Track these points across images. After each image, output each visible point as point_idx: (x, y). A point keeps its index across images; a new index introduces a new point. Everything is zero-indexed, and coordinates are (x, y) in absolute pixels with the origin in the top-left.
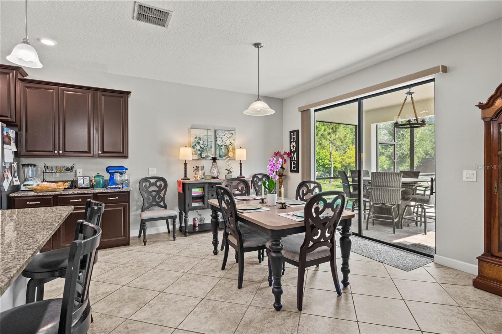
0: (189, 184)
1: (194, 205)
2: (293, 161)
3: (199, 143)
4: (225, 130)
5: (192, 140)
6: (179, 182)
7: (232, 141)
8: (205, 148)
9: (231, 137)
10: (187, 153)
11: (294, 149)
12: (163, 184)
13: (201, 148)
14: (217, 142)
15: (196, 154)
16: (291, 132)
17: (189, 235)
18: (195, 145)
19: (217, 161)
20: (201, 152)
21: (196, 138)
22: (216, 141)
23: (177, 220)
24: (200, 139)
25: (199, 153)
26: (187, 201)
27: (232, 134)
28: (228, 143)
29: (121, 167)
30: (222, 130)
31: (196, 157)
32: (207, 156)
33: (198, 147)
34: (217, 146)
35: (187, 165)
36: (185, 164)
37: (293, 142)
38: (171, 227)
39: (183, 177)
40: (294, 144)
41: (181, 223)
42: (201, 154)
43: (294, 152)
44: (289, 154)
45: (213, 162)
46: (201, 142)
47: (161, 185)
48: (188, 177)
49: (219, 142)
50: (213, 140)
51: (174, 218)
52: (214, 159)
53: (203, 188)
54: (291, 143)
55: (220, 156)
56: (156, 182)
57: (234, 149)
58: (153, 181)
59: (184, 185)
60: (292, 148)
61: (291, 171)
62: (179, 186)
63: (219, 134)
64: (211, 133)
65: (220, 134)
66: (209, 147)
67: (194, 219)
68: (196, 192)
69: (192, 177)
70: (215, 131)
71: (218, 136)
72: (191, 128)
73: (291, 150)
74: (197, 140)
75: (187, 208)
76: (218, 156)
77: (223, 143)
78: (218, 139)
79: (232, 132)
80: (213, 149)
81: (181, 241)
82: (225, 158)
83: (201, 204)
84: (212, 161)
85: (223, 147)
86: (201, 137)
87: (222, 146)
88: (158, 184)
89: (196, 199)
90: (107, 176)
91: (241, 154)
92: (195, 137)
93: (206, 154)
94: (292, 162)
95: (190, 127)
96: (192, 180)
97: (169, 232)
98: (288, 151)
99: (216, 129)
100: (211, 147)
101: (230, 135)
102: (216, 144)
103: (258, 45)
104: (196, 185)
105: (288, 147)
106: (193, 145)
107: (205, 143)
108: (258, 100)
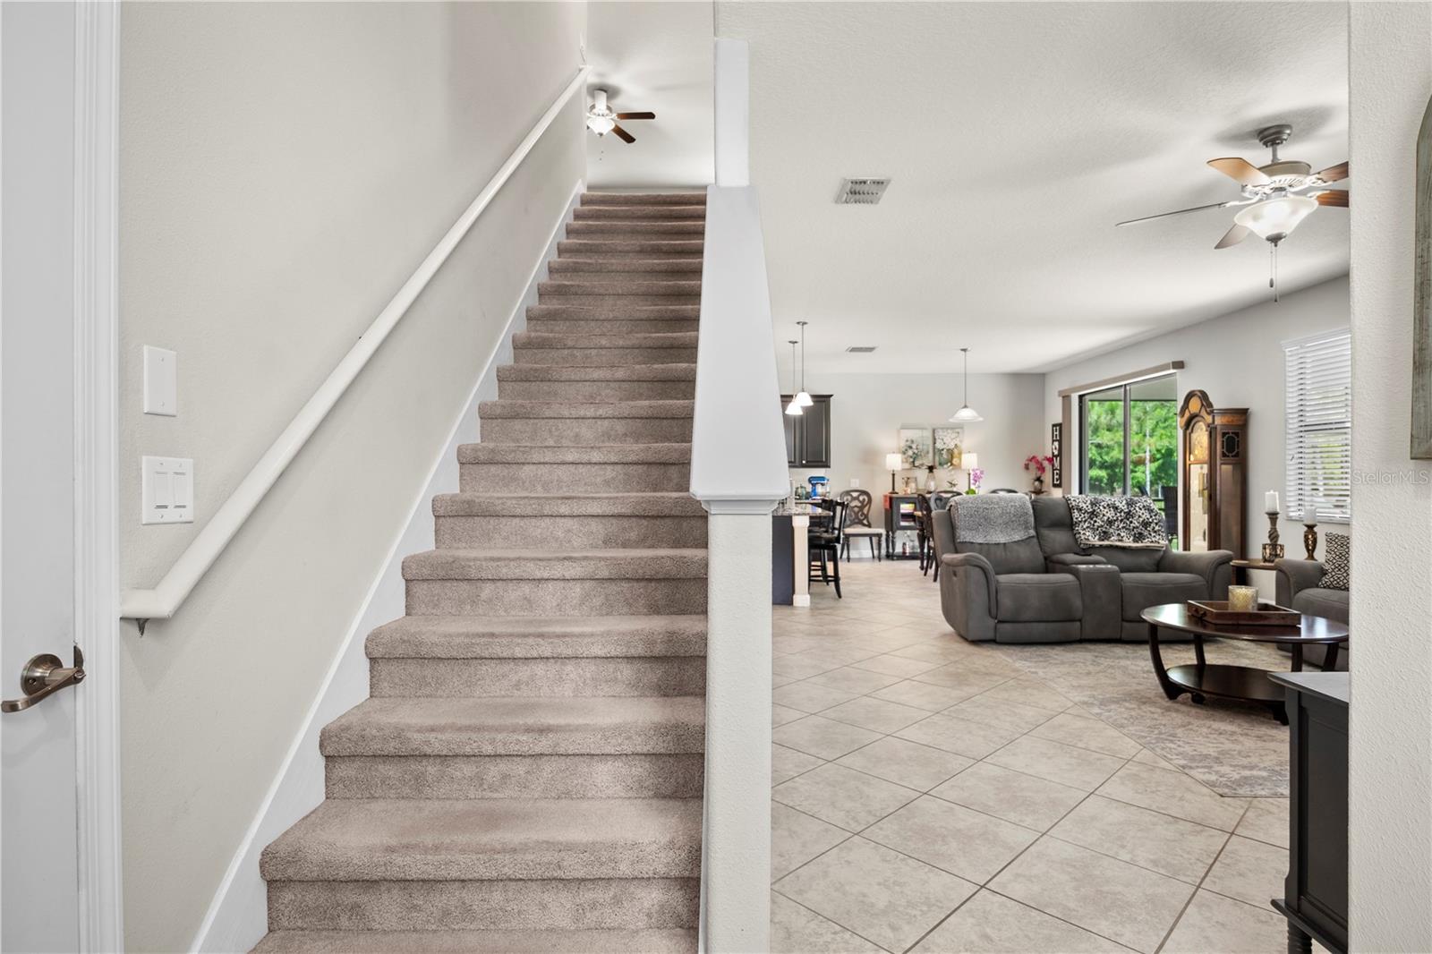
0: (897, 498)
1: (903, 524)
2: (1056, 469)
3: (911, 447)
4: (946, 428)
5: (903, 444)
6: (885, 496)
7: (959, 444)
8: (919, 453)
9: (956, 437)
10: (895, 462)
11: (1056, 453)
12: (866, 498)
13: (914, 453)
15: (907, 462)
16: (1054, 426)
17: (898, 559)
18: (906, 450)
19: (934, 470)
20: (914, 459)
21: (907, 441)
22: (935, 443)
23: (883, 538)
24: (912, 442)
25: (912, 460)
26: (895, 517)
27: (959, 433)
28: (952, 446)
29: (823, 478)
30: (942, 429)
31: (907, 466)
32: (922, 465)
33: (910, 453)
34: (936, 450)
35: (896, 476)
36: (894, 475)
37: (1056, 440)
38: (876, 552)
39: (891, 490)
40: (1056, 444)
41: (888, 547)
42: (913, 462)
43: (1056, 456)
44: (1050, 460)
46: (914, 446)
47: (864, 500)
48: (896, 490)
49: (939, 445)
50: (931, 442)
51: (879, 536)
52: (931, 469)
53: (915, 503)
54: (1053, 441)
55: (940, 464)
56: (859, 496)
57: (960, 454)
58: (855, 494)
59: (891, 499)
60: (1054, 451)
61: (1055, 486)
62: (886, 501)
63: (939, 434)
64: (928, 434)
66: (925, 451)
67: (904, 544)
68: (906, 508)
69: (901, 490)
70: (934, 431)
71: (938, 437)
72: (902, 429)
73: (1053, 453)
74: (908, 443)
75: (895, 527)
76: (937, 464)
77: (945, 447)
78: (938, 441)
79: (959, 430)
80: (931, 455)
81: (886, 564)
82: (945, 466)
83: (912, 524)
84: (928, 471)
85: (944, 452)
86: (915, 440)
87: (943, 450)
88: (861, 498)
89: (907, 517)
90: (809, 488)
91: (969, 461)
92: (905, 440)
93: (921, 462)
94: (1055, 472)
95: (899, 427)
96: (901, 494)
97: (874, 557)
98: (1050, 455)
99: (934, 427)
100: (928, 452)
101: (954, 435)
102: (934, 448)
103: (964, 350)
104: (907, 500)
105: (1050, 448)
106: (904, 450)
107: (920, 447)
108: (965, 407)
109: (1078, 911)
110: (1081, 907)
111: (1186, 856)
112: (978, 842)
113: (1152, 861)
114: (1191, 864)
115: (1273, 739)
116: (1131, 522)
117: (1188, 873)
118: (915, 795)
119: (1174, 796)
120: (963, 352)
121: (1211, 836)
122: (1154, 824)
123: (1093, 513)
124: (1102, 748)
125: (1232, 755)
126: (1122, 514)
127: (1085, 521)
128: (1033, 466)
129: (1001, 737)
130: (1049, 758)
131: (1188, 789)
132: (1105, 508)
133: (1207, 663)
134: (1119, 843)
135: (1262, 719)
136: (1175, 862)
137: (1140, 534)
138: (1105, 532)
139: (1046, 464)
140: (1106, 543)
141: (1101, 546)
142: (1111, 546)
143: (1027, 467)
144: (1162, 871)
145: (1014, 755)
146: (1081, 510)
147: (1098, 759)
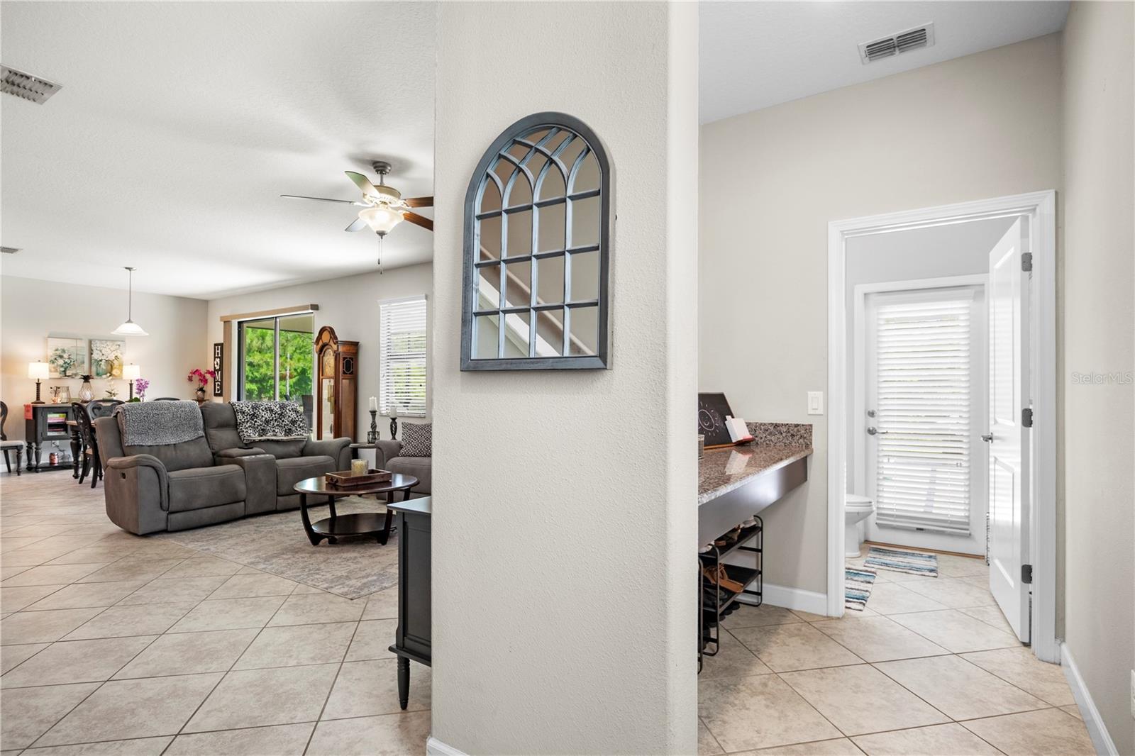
0: (43, 408)
1: (50, 434)
2: (218, 381)
3: (61, 357)
4: (106, 341)
5: (51, 353)
6: (27, 407)
7: (119, 355)
8: (72, 363)
9: (116, 349)
10: (41, 371)
11: (218, 367)
13: (65, 363)
14: (93, 356)
15: (56, 371)
16: (215, 345)
17: (42, 471)
18: (56, 359)
19: (91, 380)
20: (66, 369)
21: (57, 350)
22: (92, 354)
23: (24, 452)
24: (64, 351)
25: (63, 369)
26: (40, 429)
27: (119, 345)
28: (111, 357)
30: (101, 340)
31: (57, 375)
32: (76, 375)
33: (61, 362)
34: (93, 361)
35: (41, 386)
36: (38, 384)
37: (218, 357)
39: (34, 399)
40: (218, 360)
41: (29, 459)
42: (65, 371)
43: (218, 371)
44: (212, 374)
45: (84, 382)
46: (66, 356)
48: (42, 399)
49: (96, 356)
50: (86, 352)
51: (18, 448)
52: (86, 379)
53: (67, 413)
54: (215, 358)
55: (98, 374)
57: (121, 365)
59: (35, 409)
60: (216, 366)
61: (216, 395)
62: (27, 411)
64: (85, 345)
65: (98, 345)
66: (79, 361)
67: (52, 455)
68: (54, 418)
69: (47, 399)
70: (90, 342)
71: (94, 348)
72: (49, 337)
73: (215, 368)
74: (58, 353)
75: (39, 437)
76: (94, 374)
77: (104, 358)
78: (95, 352)
79: (119, 343)
80: (86, 365)
81: (26, 478)
82: (104, 376)
83: (63, 433)
84: (83, 380)
85: (103, 363)
86: (65, 349)
87: (101, 361)
89: (53, 426)
91: (131, 372)
92: (54, 349)
93: (73, 372)
94: (217, 383)
95: (47, 336)
96: (48, 403)
97: (9, 470)
98: (211, 369)
99: (91, 338)
100: (83, 362)
101: (114, 347)
102: (91, 359)
103: (129, 269)
104: (55, 409)
105: (211, 364)
106: (53, 359)
107: (73, 357)
108: (129, 321)
109: (261, 716)
110: (264, 712)
111: (332, 646)
112: (168, 701)
113: (312, 658)
114: (337, 650)
115: (378, 555)
116: (283, 421)
117: (336, 656)
118: (94, 686)
119: (322, 610)
120: (128, 271)
121: (347, 627)
122: (310, 633)
123: (253, 415)
124: (268, 593)
125: (356, 572)
126: (277, 415)
127: (248, 422)
128: (196, 378)
129: (181, 609)
130: (227, 613)
131: (331, 602)
132: (263, 411)
133: (337, 515)
134: (287, 655)
135: (371, 544)
136: (326, 653)
137: (290, 429)
138: (263, 430)
139: (208, 376)
140: (264, 438)
141: (260, 440)
142: (268, 440)
143: (190, 379)
144: (319, 662)
145: (195, 619)
146: (244, 413)
147: (268, 601)
